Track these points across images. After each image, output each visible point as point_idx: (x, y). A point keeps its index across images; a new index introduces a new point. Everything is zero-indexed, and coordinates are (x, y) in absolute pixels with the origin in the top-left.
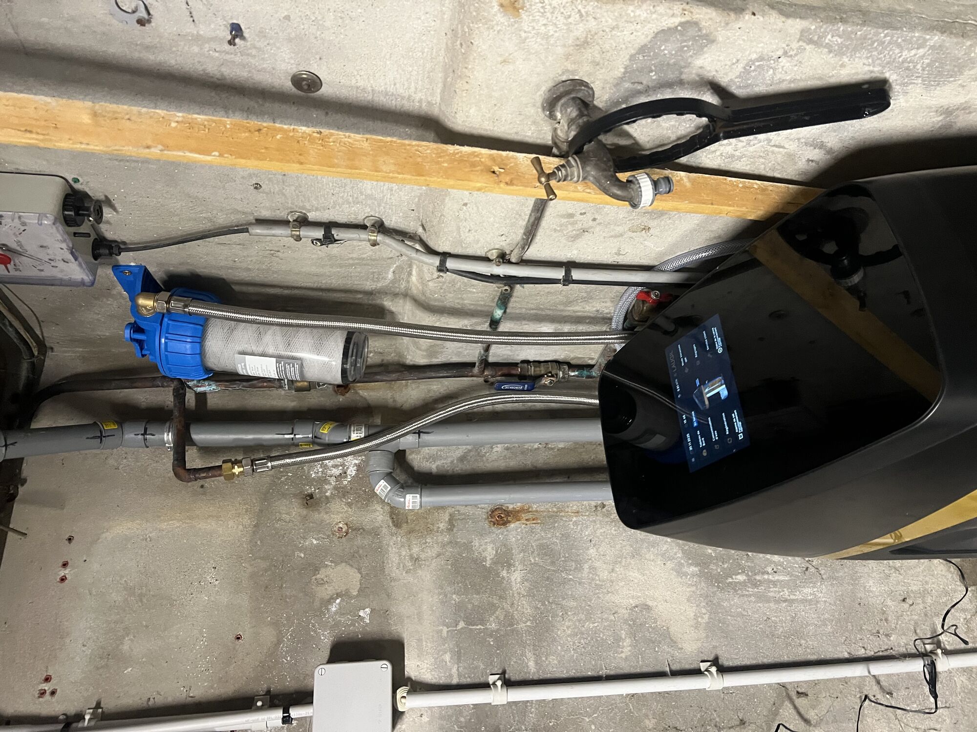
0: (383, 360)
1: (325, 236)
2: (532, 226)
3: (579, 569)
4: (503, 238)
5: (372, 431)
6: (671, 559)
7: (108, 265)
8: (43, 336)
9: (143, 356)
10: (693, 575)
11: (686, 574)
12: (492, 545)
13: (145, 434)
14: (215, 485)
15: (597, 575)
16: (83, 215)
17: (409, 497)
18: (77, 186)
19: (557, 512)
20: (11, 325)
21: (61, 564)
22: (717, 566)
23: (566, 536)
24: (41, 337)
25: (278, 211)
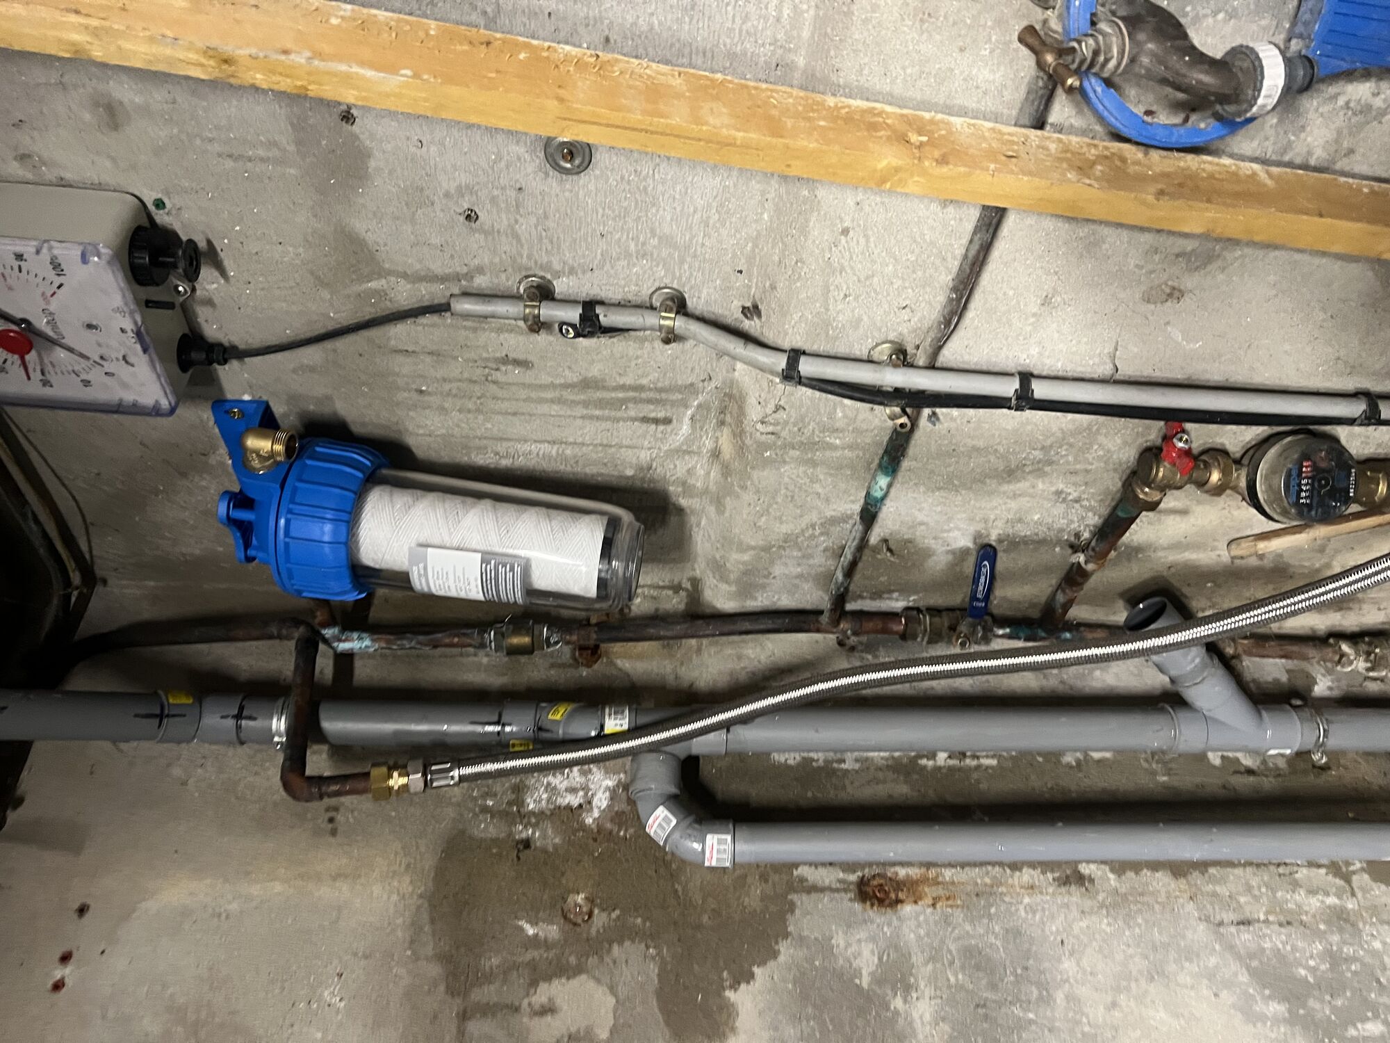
0: (657, 610)
1: (583, 318)
2: (973, 264)
3: (1046, 1000)
4: (905, 315)
5: (643, 719)
6: (1229, 984)
7: (206, 399)
8: (92, 556)
9: (250, 559)
10: (1277, 1021)
11: (1262, 1018)
12: (871, 946)
13: (238, 717)
14: (355, 818)
15: (1083, 1014)
16: (164, 265)
17: (711, 839)
18: (161, 218)
19: (992, 886)
20: (37, 521)
21: (58, 955)
22: (1322, 1001)
23: (1014, 934)
24: (87, 556)
25: (503, 276)
